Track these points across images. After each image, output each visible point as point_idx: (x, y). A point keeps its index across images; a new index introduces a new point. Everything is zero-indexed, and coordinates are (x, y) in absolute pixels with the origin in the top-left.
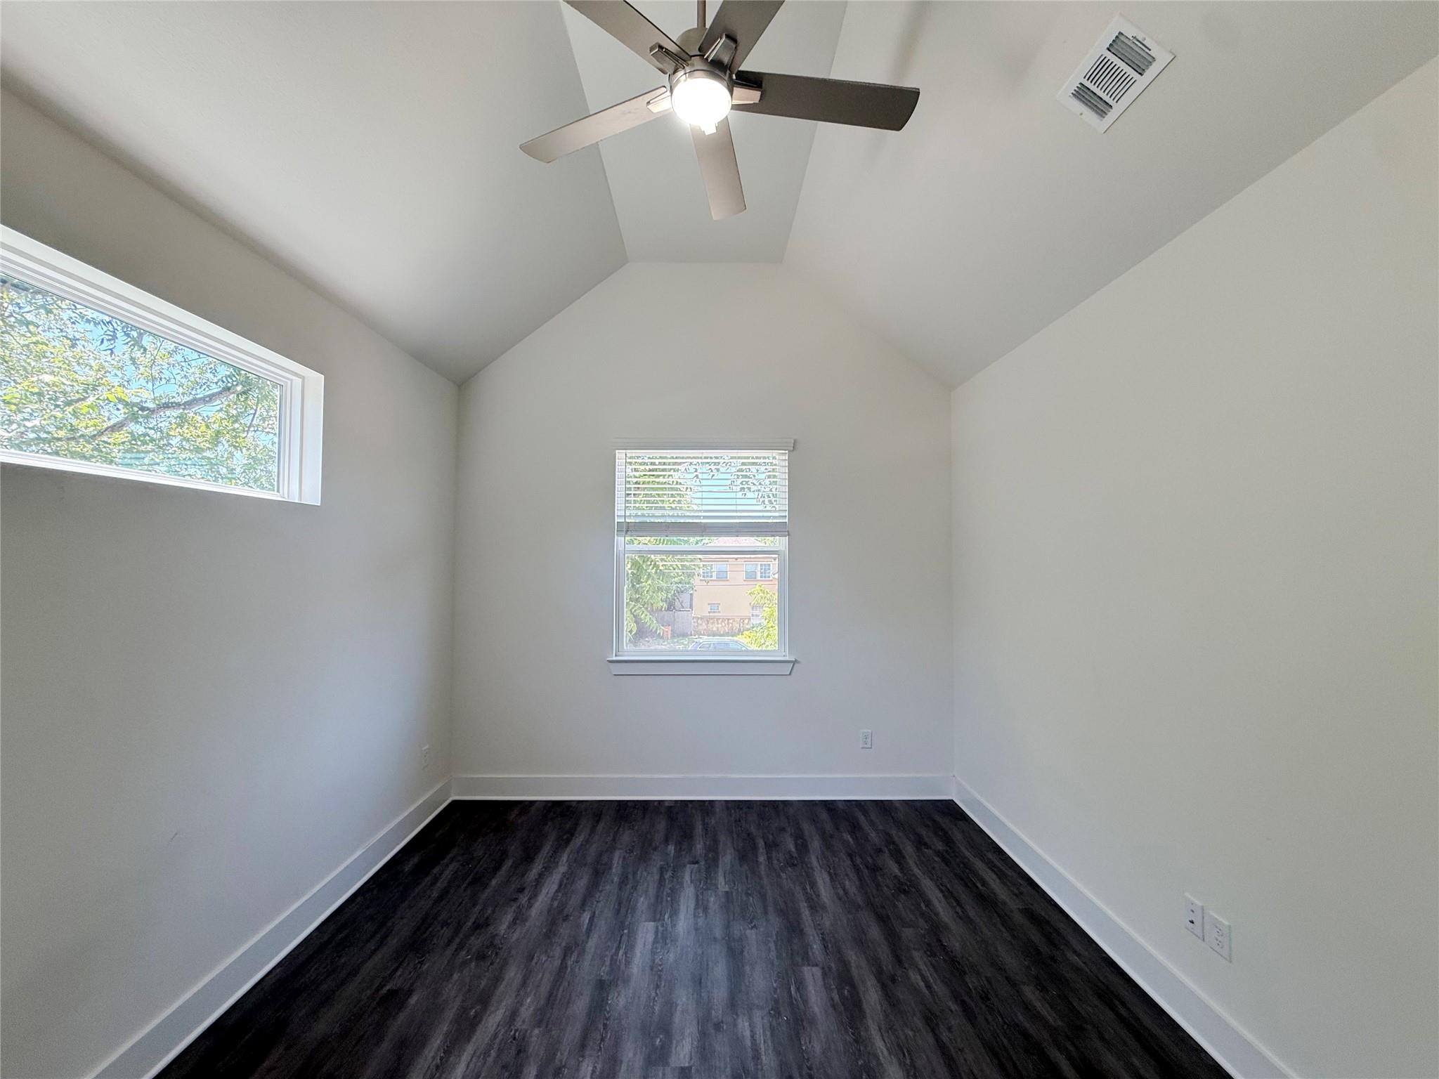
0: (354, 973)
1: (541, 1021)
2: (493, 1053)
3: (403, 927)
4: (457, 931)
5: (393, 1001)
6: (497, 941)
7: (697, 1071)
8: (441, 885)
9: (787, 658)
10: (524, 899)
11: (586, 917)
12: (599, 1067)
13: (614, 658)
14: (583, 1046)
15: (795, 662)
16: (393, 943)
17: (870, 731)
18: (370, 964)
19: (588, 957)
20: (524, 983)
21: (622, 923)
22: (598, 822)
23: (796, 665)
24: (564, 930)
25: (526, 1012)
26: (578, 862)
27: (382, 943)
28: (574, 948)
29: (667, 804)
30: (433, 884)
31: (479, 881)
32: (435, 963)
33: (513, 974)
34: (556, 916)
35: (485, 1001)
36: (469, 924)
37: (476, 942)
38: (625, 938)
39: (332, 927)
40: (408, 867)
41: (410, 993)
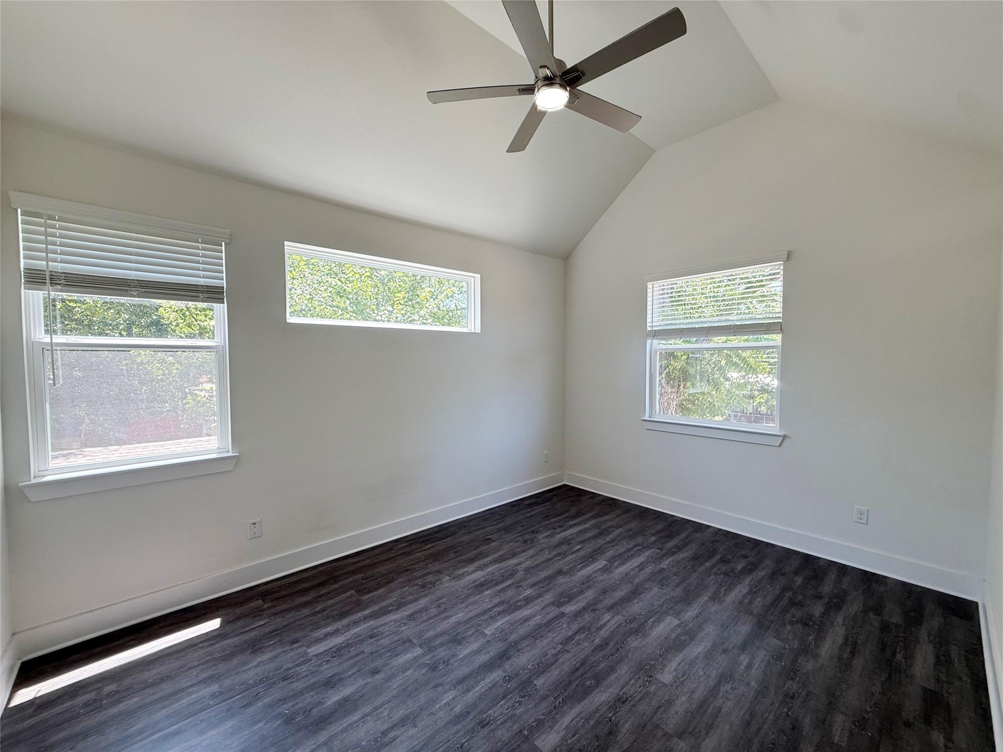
0: (483, 528)
1: (526, 570)
2: (503, 571)
3: (508, 521)
4: (525, 530)
5: (488, 541)
6: (535, 540)
7: (569, 617)
8: (532, 513)
9: (778, 433)
10: (558, 530)
11: (579, 547)
12: (533, 594)
13: (647, 418)
14: (534, 585)
15: (785, 437)
16: (501, 525)
17: (867, 509)
18: (488, 528)
19: (565, 560)
20: (532, 557)
21: (592, 556)
22: (624, 514)
23: (787, 441)
24: (564, 548)
25: (524, 566)
26: (596, 526)
27: (497, 524)
28: (563, 555)
29: (676, 518)
30: (530, 512)
31: (547, 517)
32: (509, 537)
33: (531, 552)
34: (567, 541)
35: (514, 555)
36: (531, 530)
37: (528, 536)
38: (587, 562)
39: (488, 513)
40: (526, 503)
41: (494, 542)
